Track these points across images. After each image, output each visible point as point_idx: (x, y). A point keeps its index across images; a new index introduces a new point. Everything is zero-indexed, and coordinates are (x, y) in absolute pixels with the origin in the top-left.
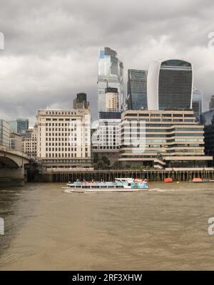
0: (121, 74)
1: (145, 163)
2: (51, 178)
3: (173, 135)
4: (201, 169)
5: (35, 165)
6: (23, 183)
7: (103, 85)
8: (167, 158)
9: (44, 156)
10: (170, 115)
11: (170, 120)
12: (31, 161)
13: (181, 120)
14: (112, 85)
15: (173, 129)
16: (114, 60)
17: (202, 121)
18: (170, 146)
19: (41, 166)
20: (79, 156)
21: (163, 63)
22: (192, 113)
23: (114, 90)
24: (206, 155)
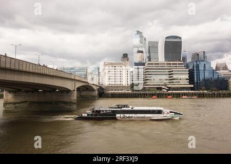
0: (145, 43)
1: (158, 88)
2: (110, 96)
3: (172, 74)
4: (187, 91)
5: (103, 89)
6: (97, 98)
7: (136, 50)
8: (169, 86)
9: (107, 85)
10: (170, 64)
11: (171, 66)
12: (100, 87)
13: (176, 66)
14: (140, 49)
15: (172, 71)
16: (141, 37)
17: (187, 66)
18: (170, 80)
19: (105, 90)
20: (124, 85)
21: (166, 38)
22: (182, 62)
23: (142, 52)
24: (190, 84)
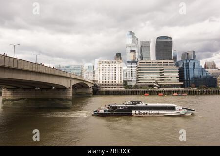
0: (137, 43)
1: (150, 86)
2: (104, 93)
3: (163, 72)
4: (178, 89)
5: (97, 86)
6: (91, 95)
7: (128, 49)
8: (160, 84)
9: (101, 83)
10: (161, 63)
11: (162, 65)
12: (95, 85)
13: (167, 65)
14: (133, 49)
15: (163, 70)
16: (134, 37)
17: (177, 65)
18: (161, 78)
19: (99, 87)
20: (117, 83)
21: (158, 38)
22: (173, 61)
23: (134, 51)
24: (180, 82)
